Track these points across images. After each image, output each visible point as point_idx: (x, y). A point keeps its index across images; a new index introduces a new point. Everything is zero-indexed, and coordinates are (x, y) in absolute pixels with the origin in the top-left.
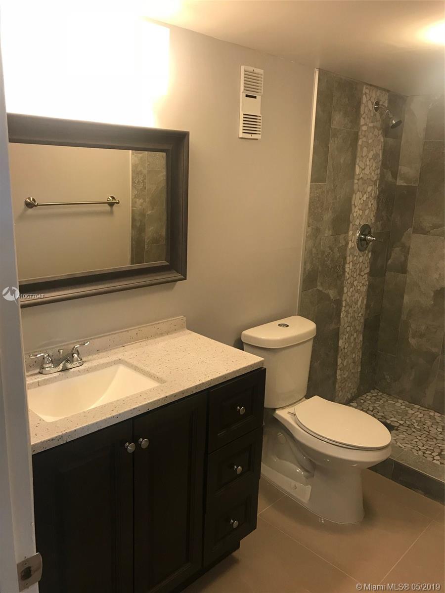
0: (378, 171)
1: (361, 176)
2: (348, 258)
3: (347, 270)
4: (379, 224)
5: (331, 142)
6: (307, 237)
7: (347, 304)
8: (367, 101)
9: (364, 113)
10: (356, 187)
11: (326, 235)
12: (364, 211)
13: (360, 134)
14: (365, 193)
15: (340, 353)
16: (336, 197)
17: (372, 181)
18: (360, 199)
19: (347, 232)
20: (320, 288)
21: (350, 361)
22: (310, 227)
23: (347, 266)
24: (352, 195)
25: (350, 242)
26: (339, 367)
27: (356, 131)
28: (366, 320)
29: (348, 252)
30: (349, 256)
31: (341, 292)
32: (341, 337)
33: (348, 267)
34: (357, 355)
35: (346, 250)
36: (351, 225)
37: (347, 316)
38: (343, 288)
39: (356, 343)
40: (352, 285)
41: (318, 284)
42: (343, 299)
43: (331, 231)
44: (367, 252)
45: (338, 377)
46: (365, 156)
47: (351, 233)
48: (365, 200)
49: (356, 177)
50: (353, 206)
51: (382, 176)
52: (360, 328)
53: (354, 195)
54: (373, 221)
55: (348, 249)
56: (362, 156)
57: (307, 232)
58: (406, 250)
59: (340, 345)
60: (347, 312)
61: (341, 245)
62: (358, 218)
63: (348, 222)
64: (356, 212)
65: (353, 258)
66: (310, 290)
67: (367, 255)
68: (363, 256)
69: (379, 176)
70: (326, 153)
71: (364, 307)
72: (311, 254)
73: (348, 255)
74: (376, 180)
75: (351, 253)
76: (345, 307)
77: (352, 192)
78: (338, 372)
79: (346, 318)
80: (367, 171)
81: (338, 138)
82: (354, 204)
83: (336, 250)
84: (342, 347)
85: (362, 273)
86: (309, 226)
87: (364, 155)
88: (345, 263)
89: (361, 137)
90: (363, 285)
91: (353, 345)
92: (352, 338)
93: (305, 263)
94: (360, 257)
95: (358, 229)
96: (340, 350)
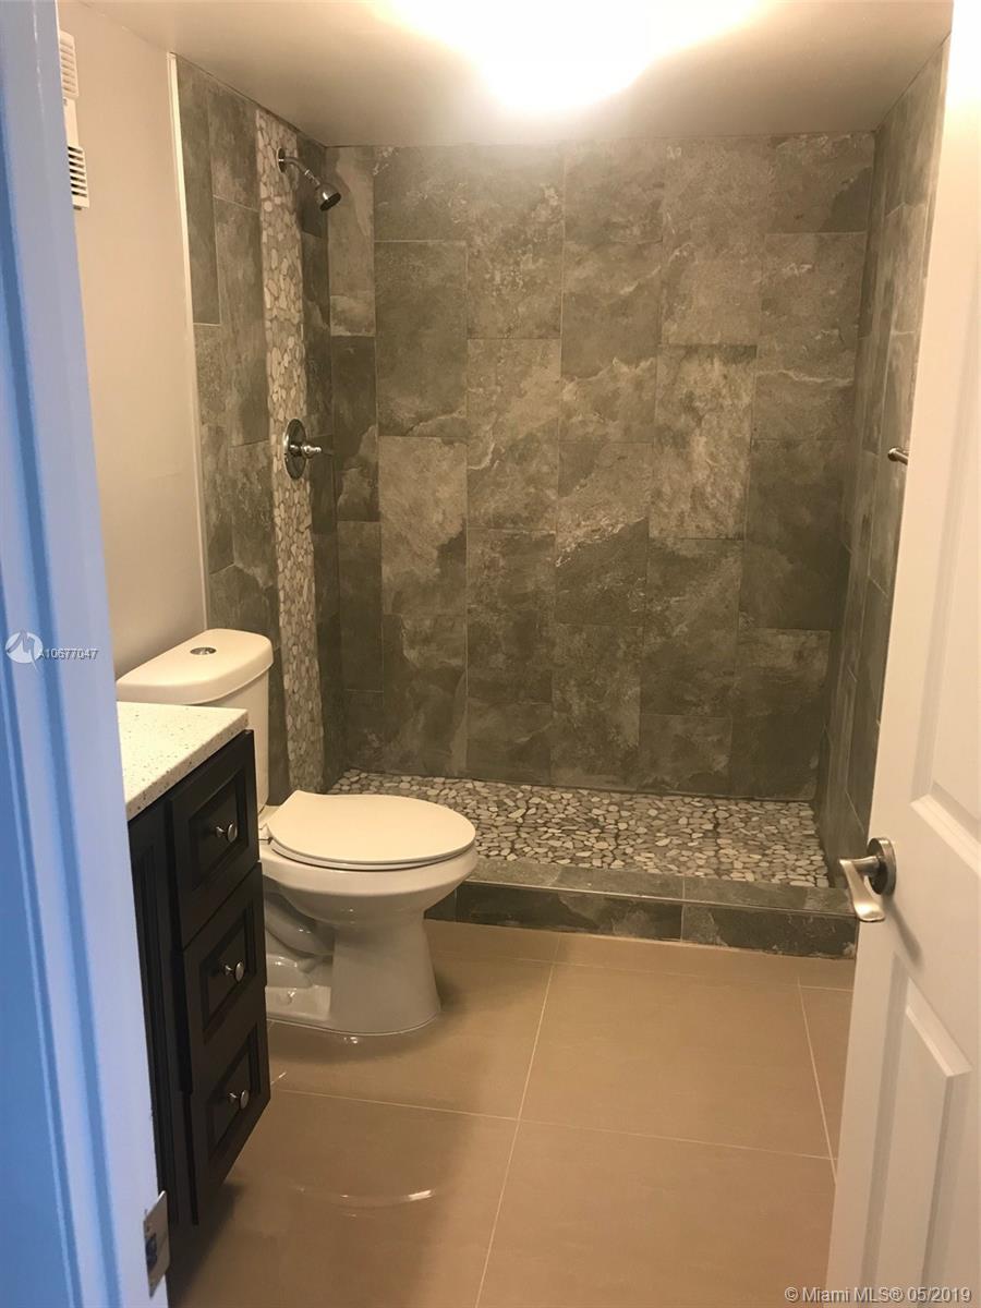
0: (300, 304)
1: (275, 312)
2: (276, 493)
3: (278, 520)
4: (314, 418)
5: (217, 229)
6: (203, 449)
7: (286, 595)
8: (265, 146)
9: (264, 172)
10: (269, 335)
11: (234, 443)
12: (288, 390)
13: (262, 219)
14: (286, 350)
15: (288, 705)
16: (240, 357)
17: (294, 325)
18: (279, 363)
19: (267, 438)
20: (240, 566)
21: (306, 717)
22: (206, 425)
23: (276, 512)
24: (265, 355)
25: (275, 460)
26: (290, 736)
27: (256, 211)
28: (319, 628)
29: (275, 483)
30: (277, 490)
31: (273, 572)
32: (285, 668)
33: (279, 514)
34: (314, 705)
35: (270, 477)
36: (272, 420)
37: (289, 623)
38: (275, 561)
39: (310, 678)
40: (289, 554)
41: (236, 554)
42: (280, 586)
43: (241, 436)
44: (303, 480)
45: (292, 757)
46: (276, 268)
47: (273, 438)
48: (286, 365)
49: (267, 315)
50: (270, 380)
51: (307, 315)
52: (311, 645)
53: (269, 355)
54: (305, 414)
55: (273, 476)
56: (271, 269)
57: (202, 437)
58: (371, 472)
59: (286, 687)
60: (288, 612)
61: (261, 466)
62: (280, 406)
63: (267, 414)
64: (276, 393)
65: (284, 493)
66: (224, 570)
67: (305, 489)
68: (299, 489)
69: (302, 313)
70: (213, 256)
71: (313, 599)
72: (215, 487)
73: (275, 488)
74: (299, 324)
75: (279, 484)
76: (284, 602)
77: (264, 348)
78: (290, 745)
79: (288, 628)
80: (283, 303)
81: (227, 222)
82: (271, 376)
83: (254, 477)
84: (290, 692)
85: (302, 528)
86: (203, 423)
87: (273, 267)
88: (272, 506)
89: (265, 225)
90: (306, 553)
91: (306, 683)
92: (303, 669)
93: (207, 509)
94: (294, 491)
95: (283, 430)
96: (287, 697)
